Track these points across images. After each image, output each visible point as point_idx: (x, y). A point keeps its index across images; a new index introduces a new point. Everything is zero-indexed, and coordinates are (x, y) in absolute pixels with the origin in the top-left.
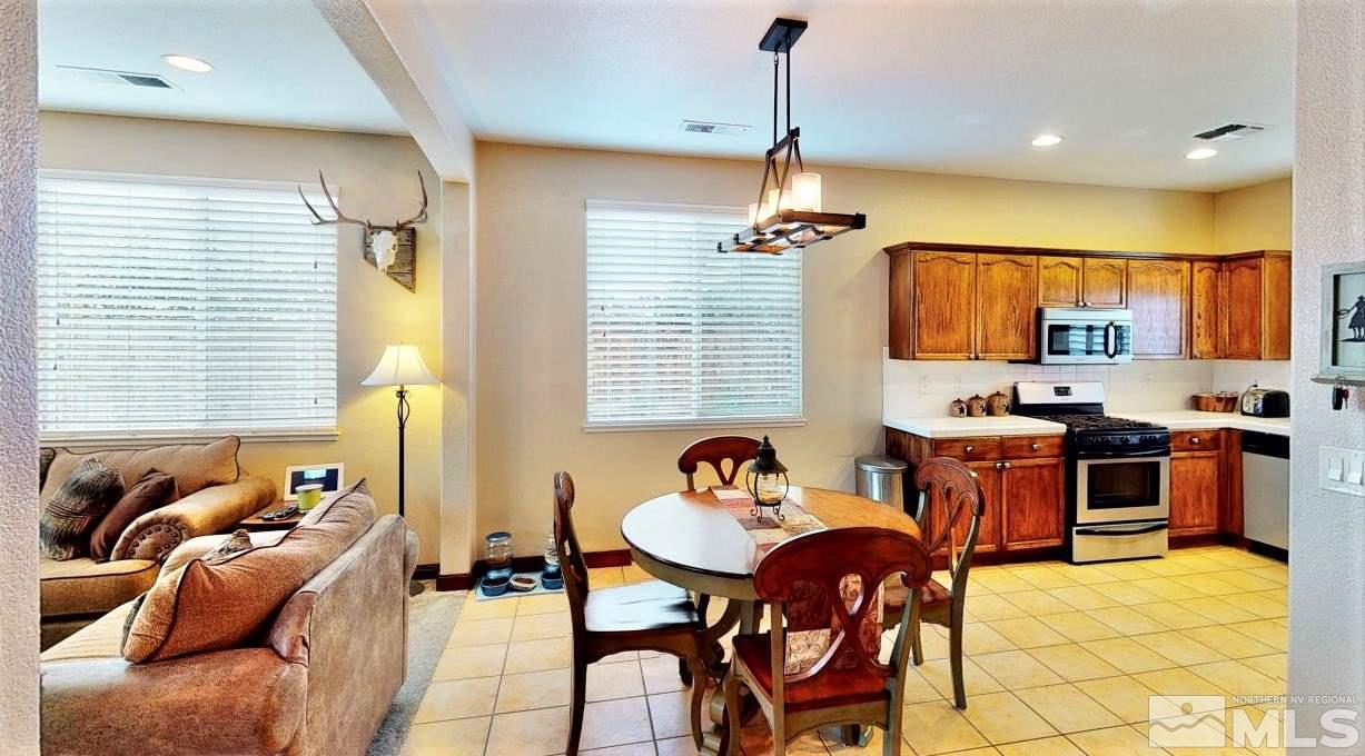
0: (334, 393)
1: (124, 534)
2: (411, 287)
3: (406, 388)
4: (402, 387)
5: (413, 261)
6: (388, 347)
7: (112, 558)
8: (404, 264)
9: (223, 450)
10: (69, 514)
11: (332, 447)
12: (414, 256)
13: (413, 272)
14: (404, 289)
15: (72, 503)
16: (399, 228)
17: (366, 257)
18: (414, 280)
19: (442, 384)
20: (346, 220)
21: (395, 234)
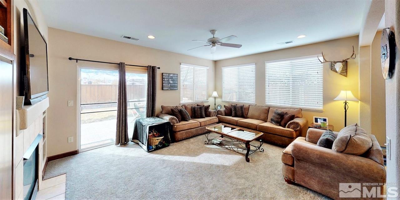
0: (322, 101)
1: (288, 123)
2: (346, 76)
3: (347, 101)
4: (346, 101)
5: (347, 69)
6: (341, 91)
7: (286, 127)
8: (344, 70)
9: (299, 111)
10: (277, 118)
11: (322, 113)
12: (347, 68)
13: (347, 72)
14: (344, 77)
15: (278, 116)
16: (343, 61)
17: (331, 70)
18: (347, 74)
19: (359, 101)
20: (328, 61)
21: (342, 63)
